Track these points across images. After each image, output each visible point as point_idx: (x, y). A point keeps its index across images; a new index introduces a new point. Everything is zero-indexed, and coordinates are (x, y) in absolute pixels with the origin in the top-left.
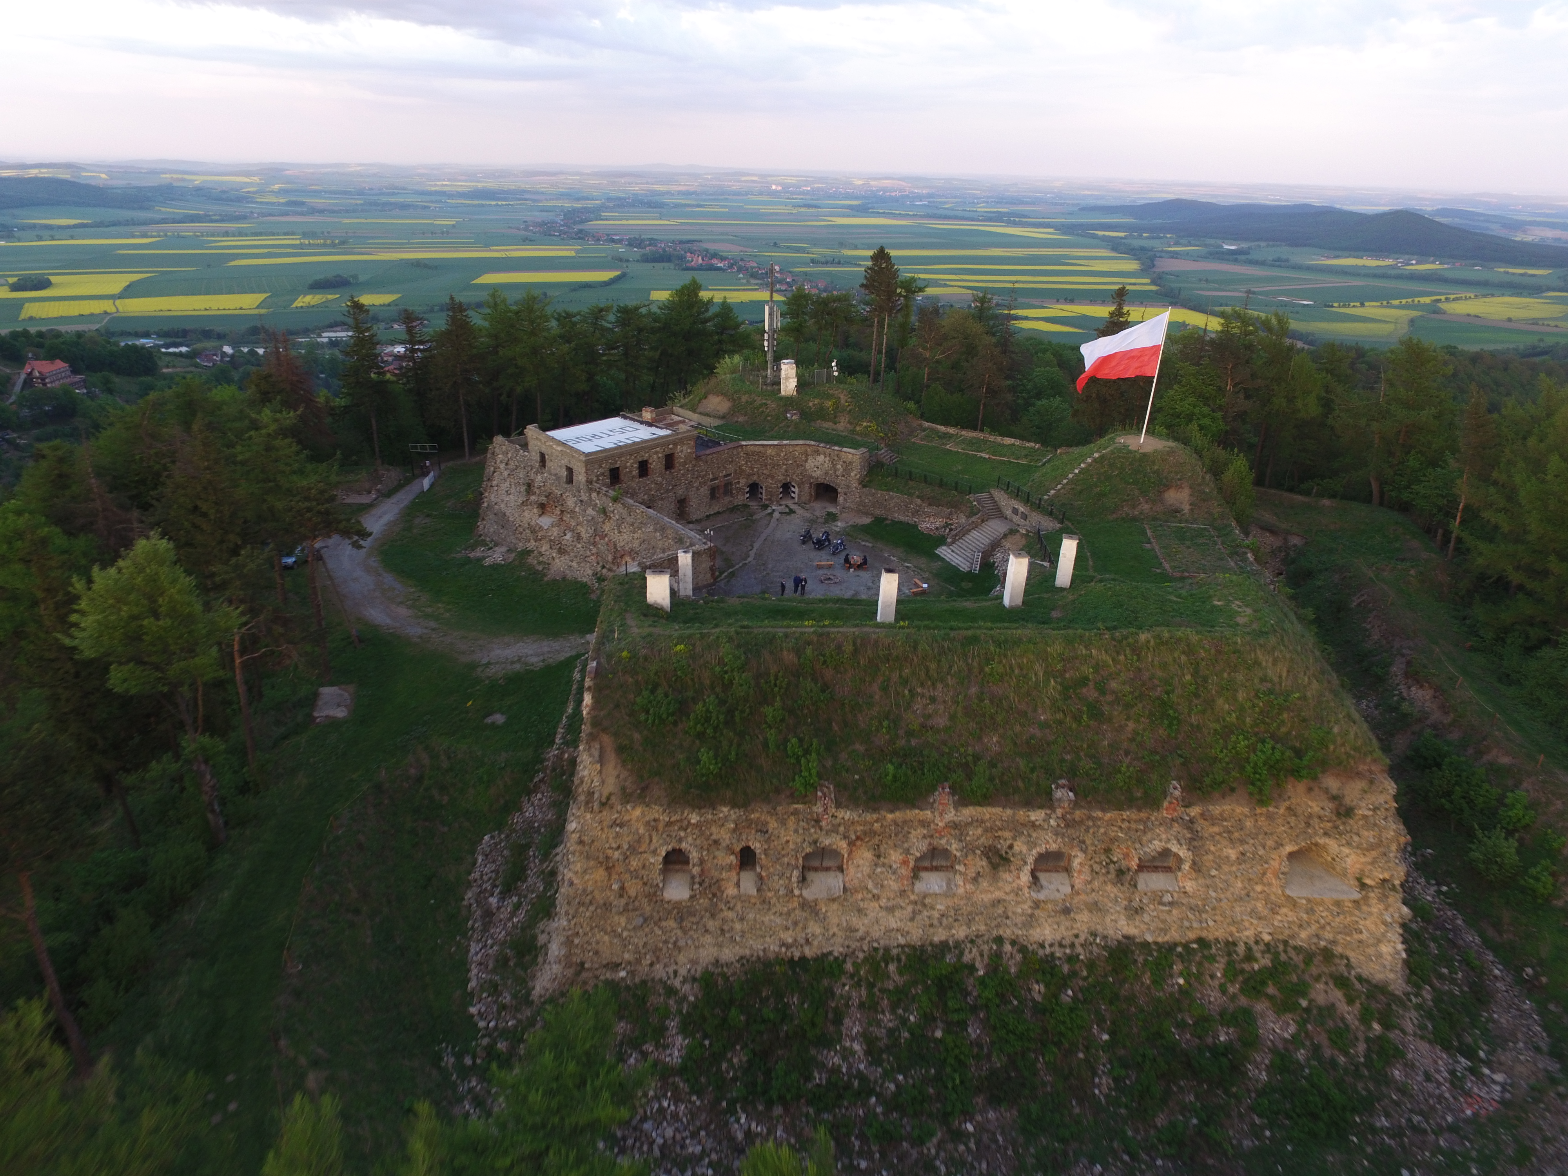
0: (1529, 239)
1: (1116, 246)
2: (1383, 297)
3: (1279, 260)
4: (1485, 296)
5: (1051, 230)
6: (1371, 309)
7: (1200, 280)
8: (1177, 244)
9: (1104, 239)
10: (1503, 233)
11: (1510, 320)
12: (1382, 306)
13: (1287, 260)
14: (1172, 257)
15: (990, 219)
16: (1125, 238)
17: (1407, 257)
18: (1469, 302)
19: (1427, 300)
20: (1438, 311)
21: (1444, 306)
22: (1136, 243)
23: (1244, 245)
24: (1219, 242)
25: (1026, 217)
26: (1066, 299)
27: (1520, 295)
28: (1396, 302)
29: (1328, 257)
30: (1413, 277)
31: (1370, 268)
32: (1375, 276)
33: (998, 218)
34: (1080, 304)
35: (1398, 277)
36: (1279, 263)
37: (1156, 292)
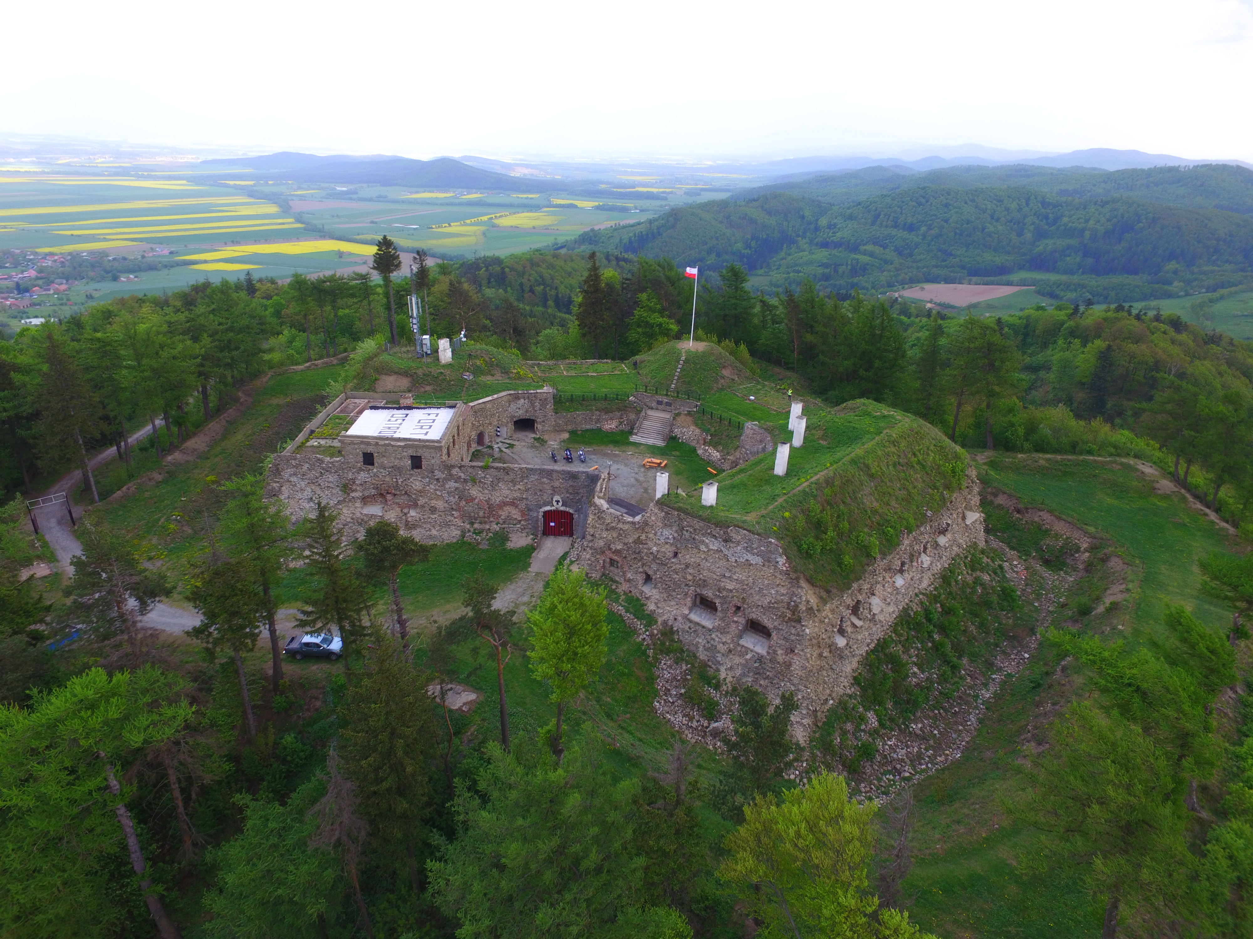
0: (518, 175)
1: (251, 193)
2: (460, 218)
3: (380, 196)
4: (514, 213)
5: (184, 182)
6: (456, 228)
7: (333, 216)
8: (299, 188)
9: (236, 187)
10: (503, 172)
11: (534, 228)
12: (461, 225)
13: (386, 197)
14: (301, 200)
15: (117, 174)
16: (254, 185)
17: (460, 190)
18: (508, 218)
19: (485, 218)
20: (494, 226)
21: (497, 222)
22: (267, 189)
23: (352, 187)
24: (332, 185)
25: (152, 171)
26: (233, 242)
27: (531, 211)
28: (468, 221)
29: (412, 193)
30: (470, 203)
31: (441, 198)
32: (447, 204)
33: (124, 172)
34: (246, 244)
35: (460, 204)
36: (381, 199)
37: (305, 229)
